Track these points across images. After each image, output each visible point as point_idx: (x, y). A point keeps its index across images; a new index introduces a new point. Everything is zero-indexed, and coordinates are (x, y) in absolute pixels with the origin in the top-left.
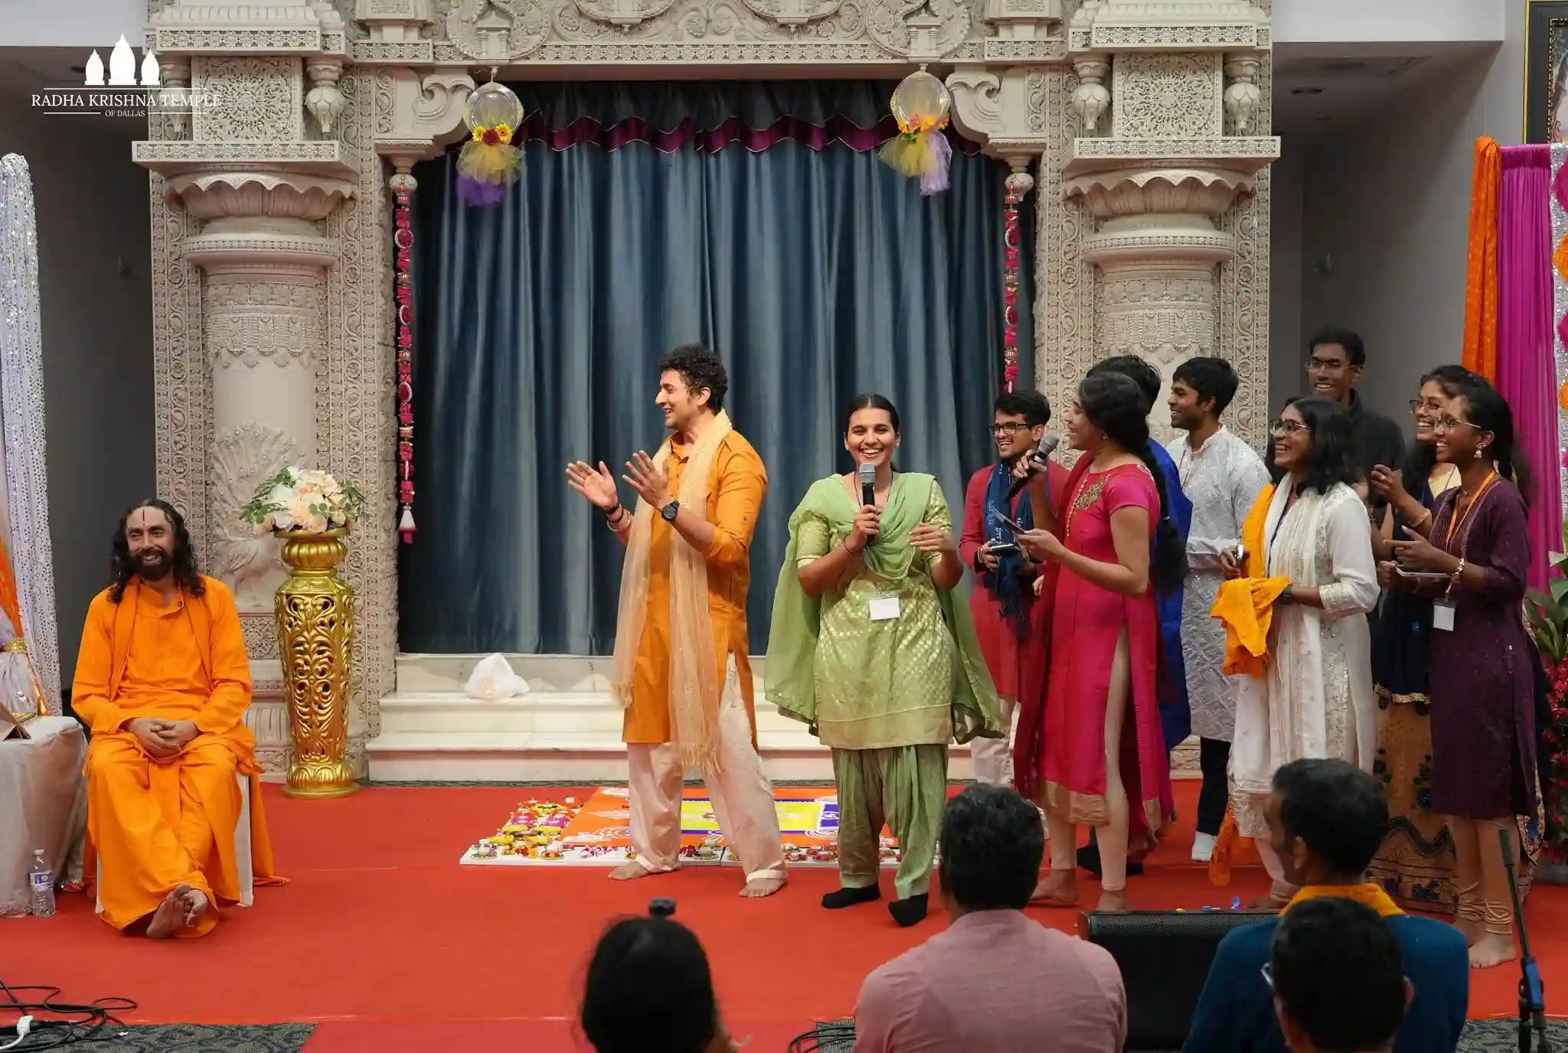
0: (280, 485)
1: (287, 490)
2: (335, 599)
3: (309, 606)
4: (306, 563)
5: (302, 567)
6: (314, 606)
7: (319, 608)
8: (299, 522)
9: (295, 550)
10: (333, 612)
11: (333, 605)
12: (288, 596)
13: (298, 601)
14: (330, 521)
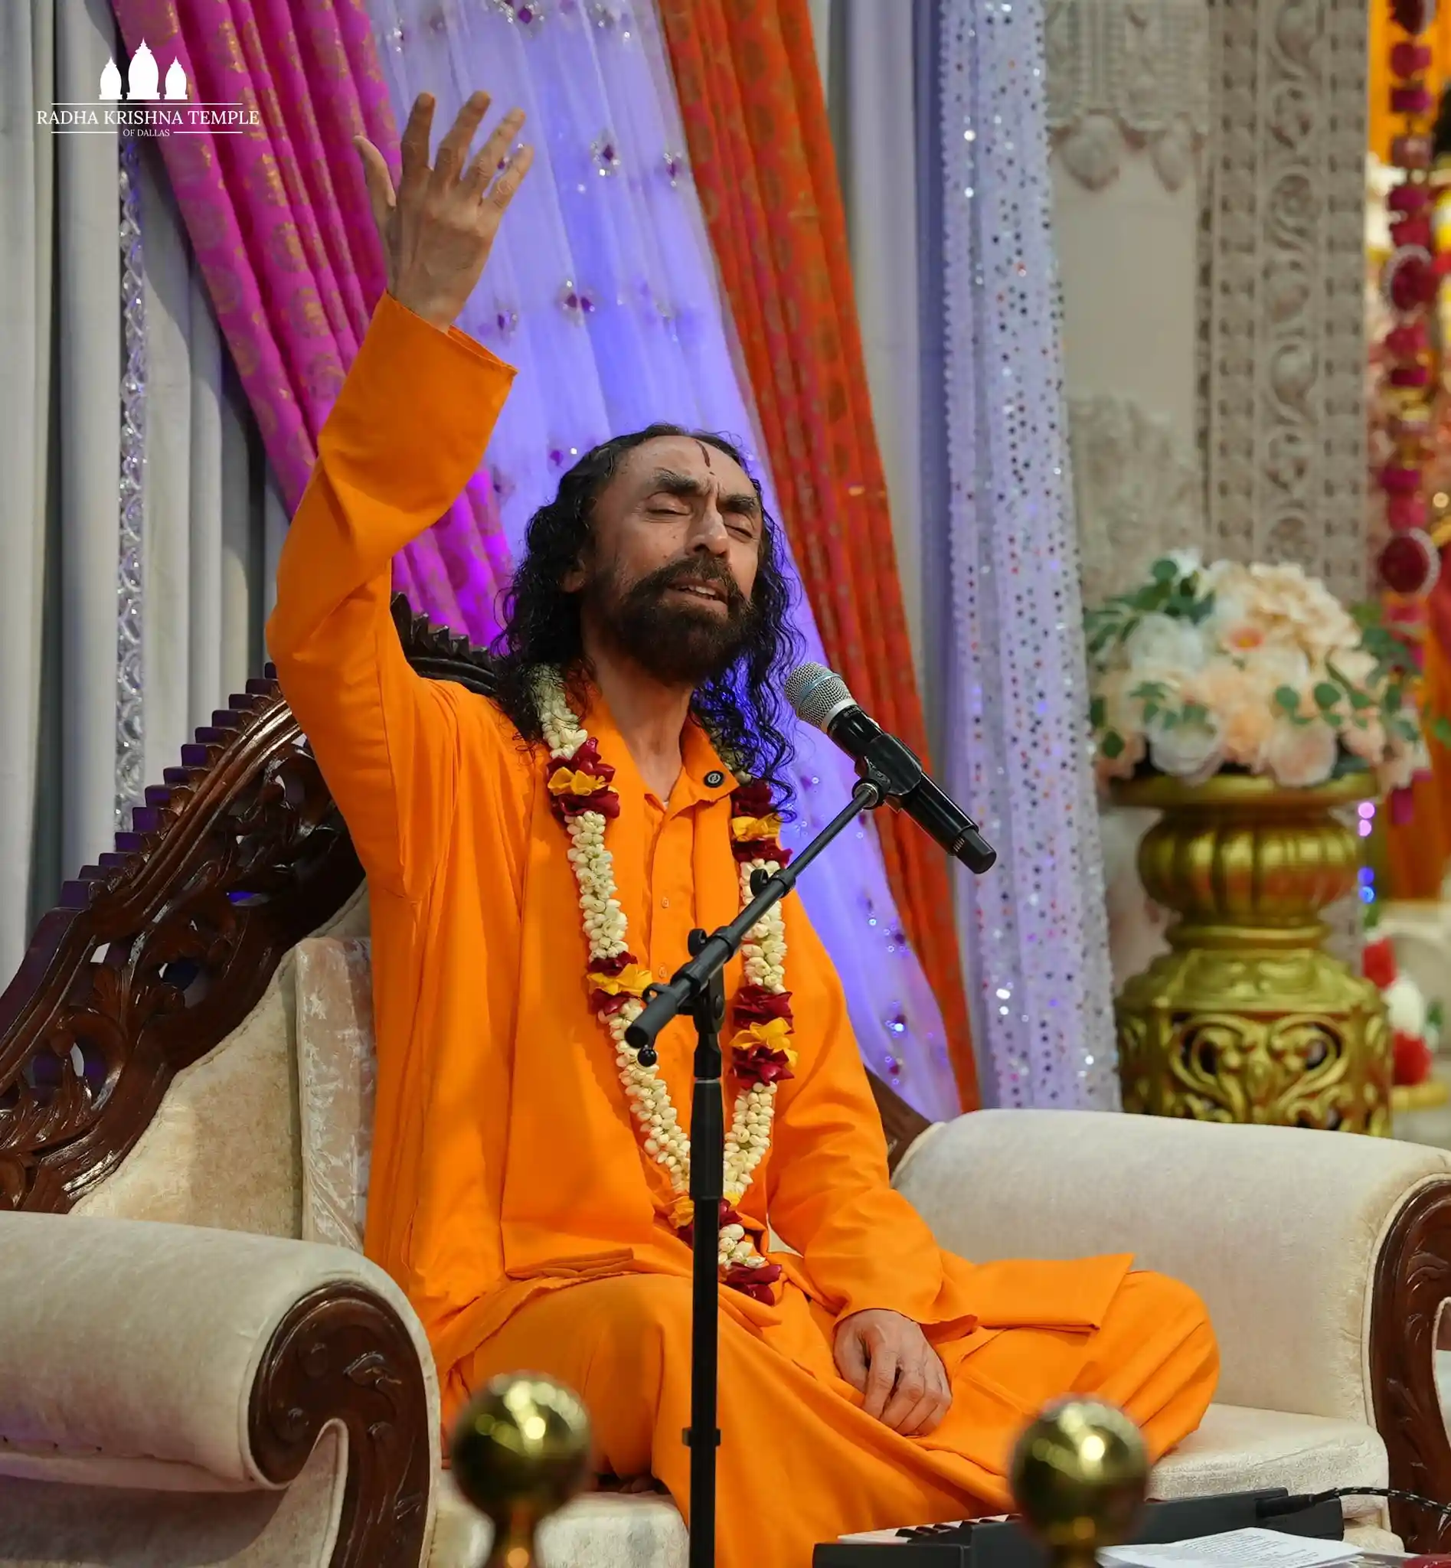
0: (1156, 621)
1: (1189, 638)
2: (1347, 1031)
3: (1260, 1057)
4: (1240, 902)
5: (1225, 915)
6: (1276, 1055)
7: (1294, 1063)
8: (1240, 749)
9: (1202, 851)
10: (1341, 1081)
11: (1339, 1055)
12: (1179, 1016)
13: (1219, 1038)
14: (1343, 751)
